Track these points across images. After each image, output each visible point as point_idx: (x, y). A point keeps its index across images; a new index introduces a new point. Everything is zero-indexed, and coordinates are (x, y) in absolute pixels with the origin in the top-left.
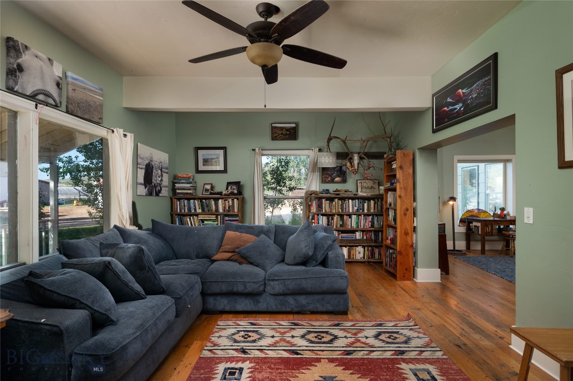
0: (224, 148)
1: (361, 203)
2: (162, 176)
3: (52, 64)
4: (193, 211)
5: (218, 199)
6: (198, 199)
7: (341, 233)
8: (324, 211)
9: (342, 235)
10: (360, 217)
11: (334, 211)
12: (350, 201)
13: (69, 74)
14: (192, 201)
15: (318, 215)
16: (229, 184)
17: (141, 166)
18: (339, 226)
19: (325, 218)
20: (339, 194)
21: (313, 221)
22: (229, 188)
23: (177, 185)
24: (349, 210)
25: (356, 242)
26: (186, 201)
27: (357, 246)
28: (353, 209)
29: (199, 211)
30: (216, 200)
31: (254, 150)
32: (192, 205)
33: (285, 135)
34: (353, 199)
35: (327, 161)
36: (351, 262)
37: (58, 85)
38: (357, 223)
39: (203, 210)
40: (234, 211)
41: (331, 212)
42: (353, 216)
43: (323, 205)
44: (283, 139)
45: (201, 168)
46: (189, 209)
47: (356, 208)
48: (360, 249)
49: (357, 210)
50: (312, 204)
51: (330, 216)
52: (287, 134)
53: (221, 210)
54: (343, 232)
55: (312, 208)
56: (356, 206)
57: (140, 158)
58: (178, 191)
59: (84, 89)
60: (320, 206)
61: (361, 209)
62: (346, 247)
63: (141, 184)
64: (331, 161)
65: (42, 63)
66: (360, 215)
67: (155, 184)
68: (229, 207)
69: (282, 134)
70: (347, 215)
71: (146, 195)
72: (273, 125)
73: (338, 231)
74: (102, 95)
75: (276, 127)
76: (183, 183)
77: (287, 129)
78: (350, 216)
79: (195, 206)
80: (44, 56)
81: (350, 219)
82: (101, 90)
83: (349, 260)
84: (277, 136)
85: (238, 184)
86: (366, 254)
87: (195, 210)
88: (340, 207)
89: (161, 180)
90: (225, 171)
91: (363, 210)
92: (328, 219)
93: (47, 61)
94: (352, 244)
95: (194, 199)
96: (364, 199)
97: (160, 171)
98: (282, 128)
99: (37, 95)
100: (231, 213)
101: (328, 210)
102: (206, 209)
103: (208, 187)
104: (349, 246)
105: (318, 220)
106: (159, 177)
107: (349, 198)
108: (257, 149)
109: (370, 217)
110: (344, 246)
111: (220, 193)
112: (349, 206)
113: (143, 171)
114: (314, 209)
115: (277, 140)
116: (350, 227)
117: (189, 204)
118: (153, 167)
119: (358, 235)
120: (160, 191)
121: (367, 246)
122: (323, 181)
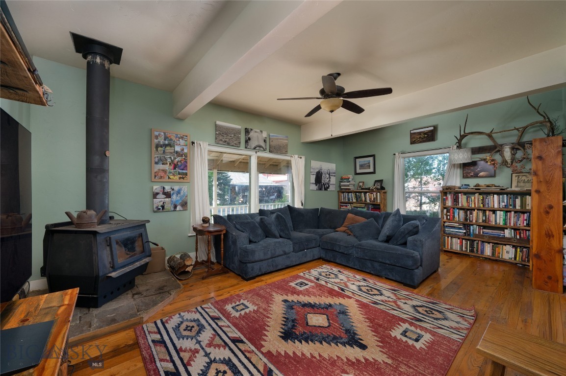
0: (373, 156)
1: (510, 198)
2: (330, 178)
3: (262, 133)
4: (351, 201)
5: (367, 192)
6: (354, 192)
7: (483, 229)
8: (460, 205)
9: (484, 230)
10: (509, 214)
11: (473, 206)
12: (495, 196)
13: (271, 134)
14: (350, 194)
15: (454, 208)
16: (376, 181)
17: (313, 173)
18: (481, 221)
19: (462, 212)
20: (479, 189)
21: (448, 214)
22: (376, 185)
23: (342, 183)
24: (494, 205)
25: (503, 240)
26: (347, 194)
27: (505, 245)
28: (499, 205)
29: (354, 201)
30: (365, 193)
31: (394, 154)
32: (350, 197)
33: (422, 138)
34: (498, 194)
35: (461, 157)
36: (495, 260)
37: (265, 141)
38: (505, 220)
39: (357, 200)
40: (377, 202)
41: (469, 206)
42: (498, 212)
43: (460, 200)
44: (421, 142)
45: (358, 171)
46: (349, 199)
47: (503, 204)
48: (508, 248)
49: (505, 206)
50: (447, 198)
51: (468, 210)
52: (424, 137)
53: (368, 201)
54: (485, 227)
55: (447, 202)
56: (504, 202)
57: (313, 169)
58: (342, 188)
59: (277, 139)
60: (456, 200)
61: (511, 205)
62: (489, 243)
63: (313, 183)
64: (466, 157)
65: (258, 134)
66: (510, 211)
67: (323, 184)
68: (374, 199)
69: (420, 138)
70: (490, 210)
71: (317, 190)
72: (412, 132)
73: (480, 226)
74: (287, 140)
75: (414, 133)
76: (345, 182)
77: (425, 133)
78: (494, 211)
79: (352, 197)
80: (259, 131)
81: (494, 215)
82: (287, 137)
83: (492, 258)
84: (415, 141)
85: (381, 181)
86: (518, 255)
87: (352, 200)
88: (480, 202)
89: (329, 181)
90: (374, 173)
91: (515, 206)
92: (466, 213)
93: (260, 132)
94: (496, 242)
95: (352, 192)
96: (515, 194)
97: (328, 175)
98: (420, 133)
99: (256, 148)
100: (375, 203)
101: (465, 205)
102: (359, 200)
103: (361, 184)
104: (493, 243)
105: (454, 213)
106: (327, 179)
107: (494, 193)
108: (397, 154)
109: (526, 215)
110: (486, 242)
111: (369, 189)
112: (494, 202)
113: (315, 176)
114: (449, 203)
115: (416, 143)
116: (494, 224)
117: (348, 195)
118: (322, 173)
119: (507, 233)
120: (328, 188)
121: (520, 247)
122: (465, 176)
